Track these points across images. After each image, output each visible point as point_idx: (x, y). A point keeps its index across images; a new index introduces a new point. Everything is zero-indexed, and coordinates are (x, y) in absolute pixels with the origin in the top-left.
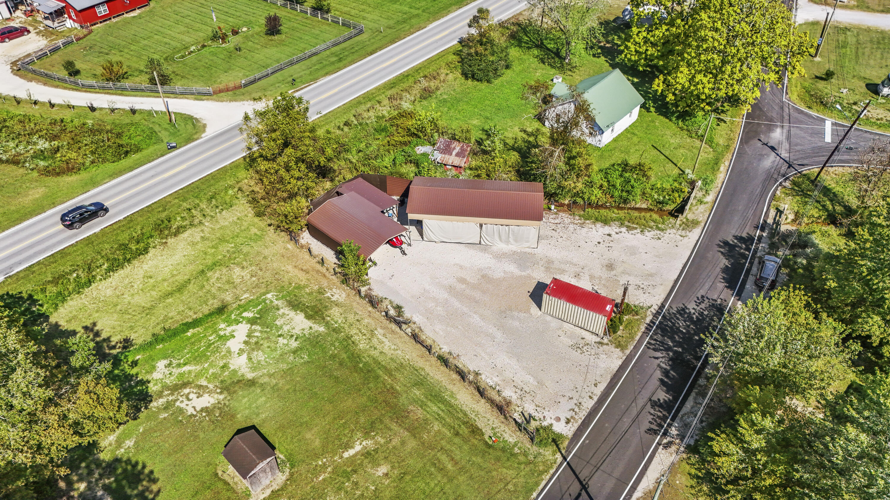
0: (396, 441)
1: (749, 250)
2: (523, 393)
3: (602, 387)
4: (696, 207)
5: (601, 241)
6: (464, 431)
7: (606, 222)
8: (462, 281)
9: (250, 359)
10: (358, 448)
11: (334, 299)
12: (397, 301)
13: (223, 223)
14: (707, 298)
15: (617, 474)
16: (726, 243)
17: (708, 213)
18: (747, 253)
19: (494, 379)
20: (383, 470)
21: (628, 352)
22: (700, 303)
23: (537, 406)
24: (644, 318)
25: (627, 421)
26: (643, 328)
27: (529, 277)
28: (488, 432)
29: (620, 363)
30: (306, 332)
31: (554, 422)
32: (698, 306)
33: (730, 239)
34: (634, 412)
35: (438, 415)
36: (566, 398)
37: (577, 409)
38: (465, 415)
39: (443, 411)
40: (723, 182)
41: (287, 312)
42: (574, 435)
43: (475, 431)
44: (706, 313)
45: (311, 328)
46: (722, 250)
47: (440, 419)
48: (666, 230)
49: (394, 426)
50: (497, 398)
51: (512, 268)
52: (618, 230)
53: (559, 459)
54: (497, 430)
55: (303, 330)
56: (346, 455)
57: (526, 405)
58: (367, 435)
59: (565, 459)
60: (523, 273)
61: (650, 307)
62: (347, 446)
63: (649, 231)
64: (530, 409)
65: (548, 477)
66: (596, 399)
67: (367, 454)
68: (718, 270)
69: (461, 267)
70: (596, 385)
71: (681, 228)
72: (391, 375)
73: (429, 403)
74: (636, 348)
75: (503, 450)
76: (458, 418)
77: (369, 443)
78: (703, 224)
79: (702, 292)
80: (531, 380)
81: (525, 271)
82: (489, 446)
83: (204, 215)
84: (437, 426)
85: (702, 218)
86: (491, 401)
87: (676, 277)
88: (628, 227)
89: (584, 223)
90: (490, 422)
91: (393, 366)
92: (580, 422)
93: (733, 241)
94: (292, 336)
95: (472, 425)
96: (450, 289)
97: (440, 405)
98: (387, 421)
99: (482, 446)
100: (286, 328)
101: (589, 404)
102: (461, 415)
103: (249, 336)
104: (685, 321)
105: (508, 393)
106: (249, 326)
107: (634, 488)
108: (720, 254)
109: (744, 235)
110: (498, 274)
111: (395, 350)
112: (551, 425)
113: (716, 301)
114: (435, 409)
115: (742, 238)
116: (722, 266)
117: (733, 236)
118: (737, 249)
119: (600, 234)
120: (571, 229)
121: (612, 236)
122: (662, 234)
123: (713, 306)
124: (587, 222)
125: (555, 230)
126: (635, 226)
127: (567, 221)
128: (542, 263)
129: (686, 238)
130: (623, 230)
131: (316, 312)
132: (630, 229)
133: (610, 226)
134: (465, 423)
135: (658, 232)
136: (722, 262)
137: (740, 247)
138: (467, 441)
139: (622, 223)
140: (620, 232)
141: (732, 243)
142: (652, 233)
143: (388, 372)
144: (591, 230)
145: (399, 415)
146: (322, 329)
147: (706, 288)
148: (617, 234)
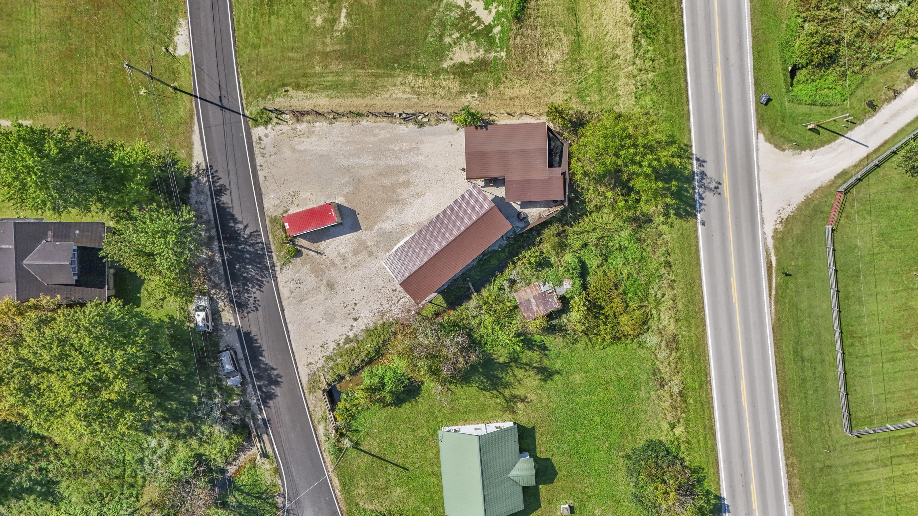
0: (328, 41)
1: (260, 387)
2: (298, 135)
3: (261, 179)
4: (323, 409)
5: (355, 307)
6: (303, 81)
7: (368, 332)
8: (407, 184)
9: (459, 7)
10: (343, 19)
11: (468, 95)
12: (427, 128)
13: (623, 80)
14: (254, 311)
15: (213, 129)
16: (276, 383)
17: (311, 409)
18: (258, 384)
19: (318, 128)
20: (319, 21)
21: (267, 219)
22: (255, 301)
23: (283, 133)
24: (278, 256)
25: (232, 167)
26: (273, 247)
27: (369, 228)
28: (292, 92)
29: (265, 206)
30: (451, 54)
31: (267, 132)
32: (255, 298)
33: (276, 390)
34: (233, 177)
35: (324, 77)
36: (273, 153)
37: (261, 150)
38: (312, 91)
39: (325, 81)
40: (325, 462)
41: (478, 54)
42: (250, 133)
43: (298, 87)
44: (246, 295)
45: (451, 59)
46: (275, 372)
47: (321, 75)
48: (325, 361)
49: (337, 47)
50: (306, 118)
51: (386, 225)
52: (355, 329)
53: (247, 113)
54: (289, 98)
55: (454, 54)
56: (344, 10)
57: (288, 128)
58: (345, 29)
59: (244, 115)
60: (376, 228)
61: (281, 269)
62: (348, 15)
63: (334, 349)
64: (285, 128)
65: (243, 96)
66: (258, 168)
67: (334, 21)
68: (265, 348)
69: (418, 195)
70: (265, 177)
71: (317, 373)
72: (373, 75)
73: (335, 79)
74: (265, 227)
75: (276, 90)
76: (313, 85)
77: (341, 26)
78: (306, 391)
79: (260, 313)
80: (299, 147)
81: (378, 230)
82: (284, 85)
83: (641, 70)
84: (318, 69)
85: (311, 398)
86: (308, 113)
87: (286, 314)
88: (351, 341)
89: (383, 317)
90: (296, 100)
91: (379, 82)
92: (254, 145)
93: (273, 389)
94: (455, 43)
95: (303, 88)
96: (407, 170)
97: (329, 84)
98: (345, 47)
99: (286, 81)
100: (464, 44)
101: (259, 161)
102: (314, 88)
103: (478, 18)
104: (252, 276)
105: (302, 127)
106: (487, 24)
107: (200, 129)
108: (275, 367)
109: (271, 403)
110: (390, 212)
111: (391, 95)
112: (266, 129)
113: (248, 312)
114: (329, 78)
115: (271, 399)
116: (265, 354)
117: (277, 396)
118: (266, 382)
119: (362, 315)
120: (385, 303)
121: (353, 321)
122: (325, 354)
123: (246, 306)
124: (381, 322)
125: (395, 290)
126: (347, 346)
127: (395, 310)
128: (374, 249)
129: (306, 364)
130: (351, 335)
131: (463, 73)
132: (348, 340)
133: (363, 330)
134: (307, 86)
135: (328, 354)
136: (267, 359)
137: (266, 386)
138: (296, 77)
139: (357, 342)
140: (351, 330)
141: (273, 387)
142: (331, 349)
143: (377, 76)
144: (372, 314)
145: (342, 56)
146: (445, 65)
147: (261, 320)
148: (352, 326)
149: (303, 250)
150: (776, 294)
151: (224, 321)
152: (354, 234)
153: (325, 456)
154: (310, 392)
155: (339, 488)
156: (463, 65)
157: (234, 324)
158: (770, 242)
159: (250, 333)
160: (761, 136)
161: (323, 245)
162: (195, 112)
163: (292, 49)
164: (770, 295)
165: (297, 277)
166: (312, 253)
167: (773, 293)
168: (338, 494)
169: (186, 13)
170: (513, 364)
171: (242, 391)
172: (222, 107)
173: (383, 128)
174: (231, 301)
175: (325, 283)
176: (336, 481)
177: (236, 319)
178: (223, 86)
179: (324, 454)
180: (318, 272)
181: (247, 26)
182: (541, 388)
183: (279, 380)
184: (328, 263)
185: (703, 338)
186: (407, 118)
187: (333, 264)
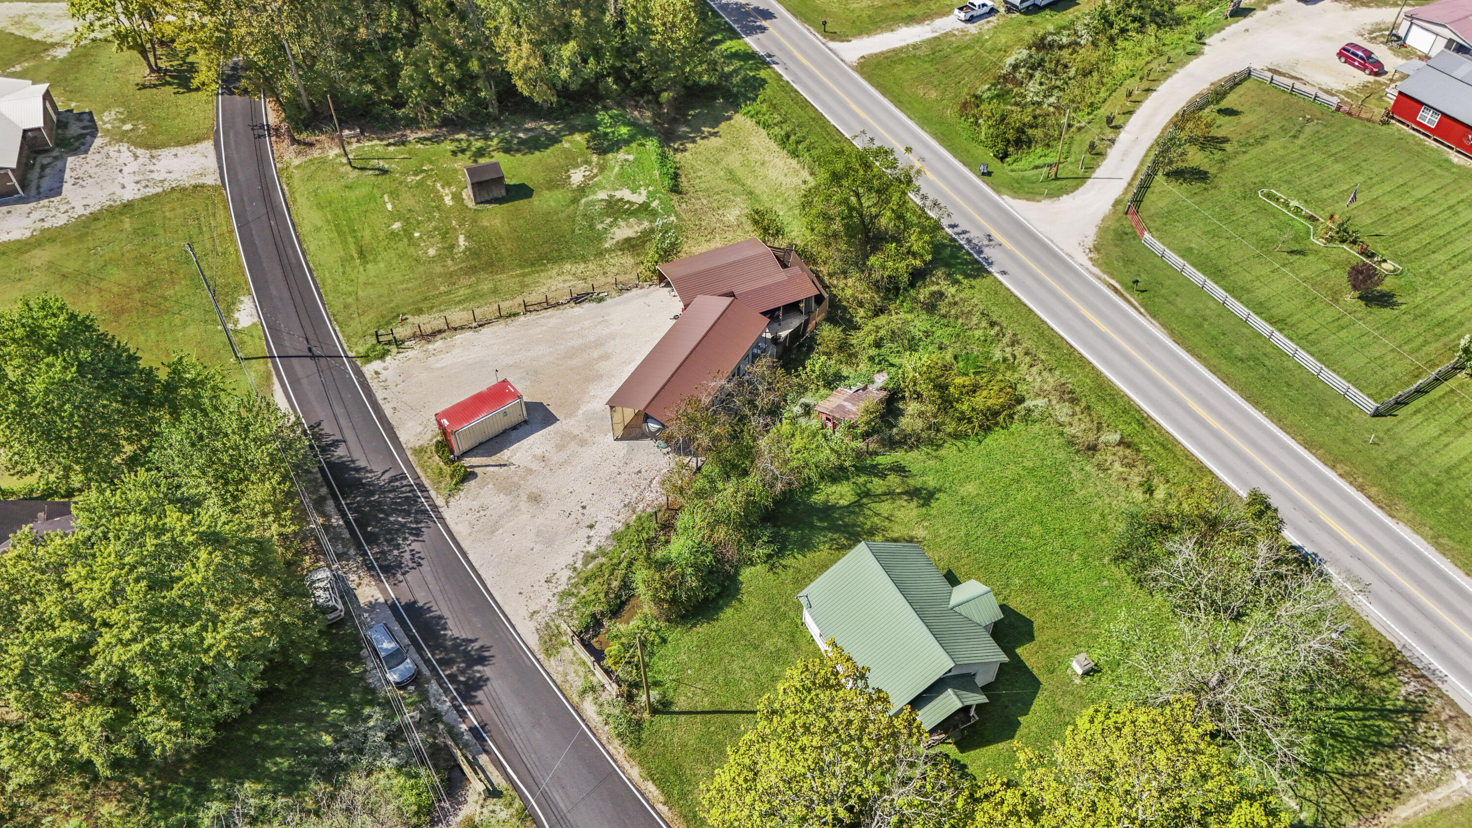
0: (449, 263)
1: (452, 678)
2: (428, 355)
3: (388, 412)
4: (582, 674)
5: (585, 511)
6: (425, 305)
7: (617, 536)
8: (606, 357)
9: (602, 201)
10: (462, 243)
12: (609, 301)
14: (413, 568)
15: (304, 381)
16: (482, 660)
17: (559, 682)
18: (448, 672)
19: (460, 341)
20: (432, 252)
21: (409, 453)
22: (413, 555)
23: (409, 360)
24: (437, 489)
25: (339, 411)
26: (427, 483)
27: (570, 415)
28: (412, 319)
29: (401, 439)
30: (610, 236)
31: (385, 364)
32: (412, 551)
33: (487, 671)
34: (343, 422)
35: (454, 294)
36: (399, 382)
37: (382, 384)
38: (441, 311)
39: (455, 297)
40: (615, 761)
41: (642, 227)
42: (361, 371)
43: (419, 312)
44: (396, 552)
45: (612, 239)
46: (476, 645)
47: (448, 293)
48: (560, 601)
49: (463, 265)
50: (439, 336)
51: (595, 405)
52: (595, 541)
53: (350, 354)
54: (410, 326)
55: (614, 234)
56: (461, 236)
57: (416, 352)
58: (468, 249)
59: (347, 357)
60: (580, 412)
61: (447, 503)
62: (468, 238)
63: (569, 578)
64: (411, 354)
65: (342, 339)
66: (381, 402)
67: (451, 247)
68: (446, 613)
70: (394, 409)
71: (551, 624)
72: (518, 276)
73: (469, 291)
74: (407, 462)
75: (388, 323)
76: (440, 305)
77: (462, 249)
78: (542, 657)
79: (426, 568)
80: (438, 365)
82: (399, 315)
84: (443, 289)
85: (552, 665)
86: (440, 332)
87: (471, 557)
88: (594, 557)
89: (634, 512)
91: (529, 280)
92: (369, 381)
93: (479, 672)
94: (611, 226)
95: (426, 311)
96: (599, 343)
97: (462, 298)
98: (472, 263)
99: (402, 311)
100: (622, 224)
101: (379, 395)
102: (442, 307)
103: (628, 202)
105: (436, 346)
106: (641, 203)
107: (283, 386)
108: (473, 638)
109: (480, 695)
111: (549, 288)
112: (384, 361)
113: (403, 574)
114: (461, 293)
115: (480, 688)
116: (450, 624)
117: (488, 679)
118: (463, 665)
119: (600, 517)
120: (630, 491)
121: (588, 530)
122: (555, 591)
123: (399, 565)
124: (634, 517)
125: (640, 472)
126: (590, 566)
127: (649, 496)
128: (587, 435)
129: (527, 616)
130: (592, 549)
131: (633, 246)
132: (589, 558)
133: (607, 538)
134: (432, 308)
135: (561, 589)
136: (455, 630)
137: (462, 672)
138: (414, 303)
139: (605, 554)
140: (589, 543)
141: (479, 668)
142: (564, 579)
143: (524, 275)
144: (616, 512)
145: (471, 270)
146: (607, 245)
147: (429, 578)
148: (589, 537)
149: (476, 470)
150: (1146, 310)
151: (362, 601)
152: (549, 428)
153: (612, 751)
154: (548, 653)
155: (662, 799)
156: (628, 240)
157: (382, 600)
158: (1096, 270)
159: (415, 602)
160: (1005, 197)
161: (505, 455)
162: (274, 373)
163: (402, 283)
164: (1141, 313)
165: (476, 505)
166: (492, 469)
167: (1142, 310)
168: (664, 809)
169: (249, 290)
170: (864, 500)
171: (420, 695)
172: (313, 357)
173: (550, 317)
174: (371, 568)
175: (525, 498)
176: (651, 788)
177: (384, 591)
178: (311, 337)
179: (610, 748)
180: (509, 488)
181: (334, 280)
182: (926, 517)
183: (486, 654)
184: (520, 472)
185: (1098, 374)
186: (578, 299)
187: (530, 471)
